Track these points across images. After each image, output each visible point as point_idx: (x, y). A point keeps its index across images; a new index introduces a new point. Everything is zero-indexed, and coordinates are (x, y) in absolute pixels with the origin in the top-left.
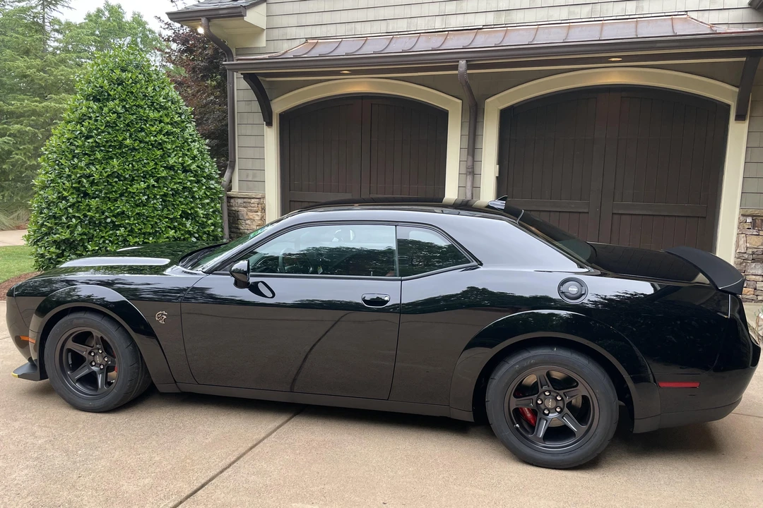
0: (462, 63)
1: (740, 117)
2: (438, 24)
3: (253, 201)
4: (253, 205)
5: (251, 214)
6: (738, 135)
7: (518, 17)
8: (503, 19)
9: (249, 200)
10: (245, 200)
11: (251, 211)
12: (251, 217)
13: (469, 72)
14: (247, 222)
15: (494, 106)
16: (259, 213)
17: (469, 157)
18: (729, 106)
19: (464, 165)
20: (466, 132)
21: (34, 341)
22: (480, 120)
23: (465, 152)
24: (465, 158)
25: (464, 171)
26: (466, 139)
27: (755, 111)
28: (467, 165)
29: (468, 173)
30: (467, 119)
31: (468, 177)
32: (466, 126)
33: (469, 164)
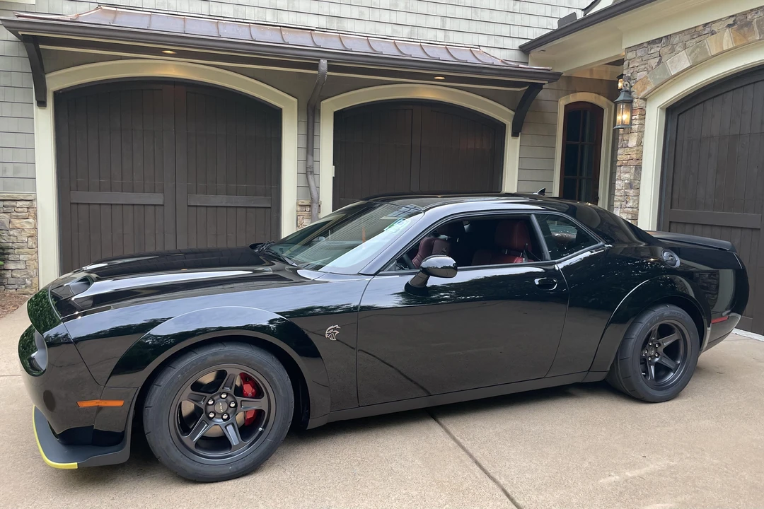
0: (324, 63)
1: (515, 134)
2: (269, 17)
3: (19, 204)
4: (20, 210)
5: (18, 221)
6: (513, 149)
7: (349, 26)
8: (335, 25)
9: (14, 203)
10: (7, 203)
11: (17, 218)
12: (18, 226)
14: (11, 233)
15: (329, 108)
16: (31, 220)
17: (310, 157)
18: (505, 125)
19: (302, 164)
20: (304, 132)
21: (120, 403)
22: (317, 120)
23: (304, 151)
24: (303, 158)
25: (303, 171)
26: (304, 139)
27: (525, 130)
28: (307, 165)
29: (309, 173)
30: (304, 118)
31: (310, 177)
32: (304, 125)
33: (310, 163)
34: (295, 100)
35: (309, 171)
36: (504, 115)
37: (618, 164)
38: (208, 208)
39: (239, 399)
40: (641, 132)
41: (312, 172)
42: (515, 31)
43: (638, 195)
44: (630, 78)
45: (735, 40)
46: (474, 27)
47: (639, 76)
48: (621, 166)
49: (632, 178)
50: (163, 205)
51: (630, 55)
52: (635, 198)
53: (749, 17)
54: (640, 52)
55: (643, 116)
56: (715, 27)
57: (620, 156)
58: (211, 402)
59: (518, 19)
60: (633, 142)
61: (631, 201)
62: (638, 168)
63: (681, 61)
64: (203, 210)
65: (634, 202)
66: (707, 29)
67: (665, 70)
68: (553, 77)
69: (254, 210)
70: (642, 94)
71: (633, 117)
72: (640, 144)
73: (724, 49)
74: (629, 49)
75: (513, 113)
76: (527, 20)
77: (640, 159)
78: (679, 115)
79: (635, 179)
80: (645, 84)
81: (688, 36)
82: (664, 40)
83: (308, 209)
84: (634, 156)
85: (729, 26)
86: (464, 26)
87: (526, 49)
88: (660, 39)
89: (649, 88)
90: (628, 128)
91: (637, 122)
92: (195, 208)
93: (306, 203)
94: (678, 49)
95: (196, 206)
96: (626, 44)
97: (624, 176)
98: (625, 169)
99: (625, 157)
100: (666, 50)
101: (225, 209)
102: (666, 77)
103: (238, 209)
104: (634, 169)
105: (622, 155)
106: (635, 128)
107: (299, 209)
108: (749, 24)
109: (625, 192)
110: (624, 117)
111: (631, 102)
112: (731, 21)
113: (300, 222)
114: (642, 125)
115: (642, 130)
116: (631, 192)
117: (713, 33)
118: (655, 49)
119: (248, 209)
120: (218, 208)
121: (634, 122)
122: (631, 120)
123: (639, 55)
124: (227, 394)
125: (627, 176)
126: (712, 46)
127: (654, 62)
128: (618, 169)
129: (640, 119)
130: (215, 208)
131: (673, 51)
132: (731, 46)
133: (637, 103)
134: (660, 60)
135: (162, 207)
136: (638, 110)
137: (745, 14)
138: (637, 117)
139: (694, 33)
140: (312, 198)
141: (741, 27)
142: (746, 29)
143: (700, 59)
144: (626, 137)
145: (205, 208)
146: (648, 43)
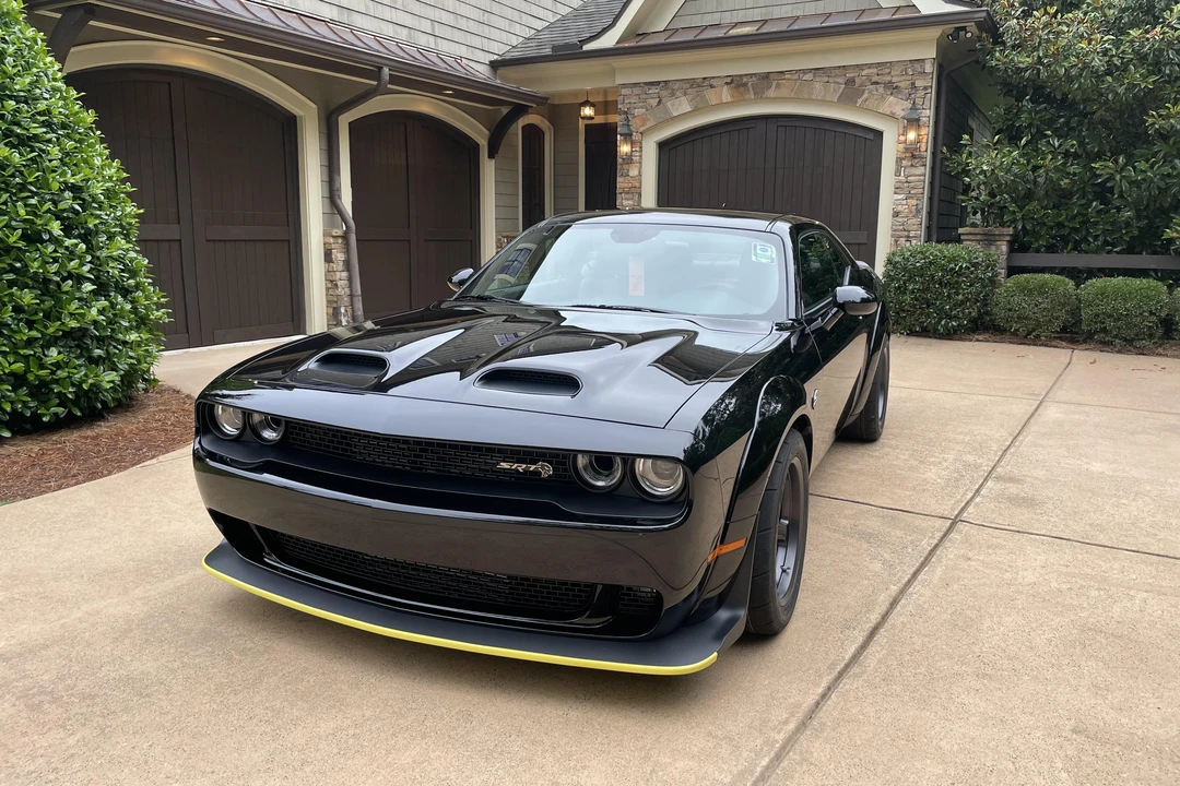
1: (491, 155)
6: (489, 171)
7: (358, 21)
13: (389, 86)
15: (344, 121)
18: (478, 145)
19: (325, 186)
20: (325, 145)
26: (325, 154)
28: (331, 186)
30: (325, 130)
32: (325, 138)
34: (314, 106)
36: (479, 134)
37: (618, 191)
40: (640, 163)
42: (487, 45)
44: (626, 113)
45: (733, 96)
46: (457, 36)
47: (636, 112)
48: (621, 193)
49: (636, 204)
51: (624, 91)
53: (745, 80)
54: (636, 91)
55: (641, 147)
56: (713, 82)
57: (620, 184)
59: (486, 31)
60: (634, 172)
62: (640, 195)
63: (682, 105)
66: (705, 83)
67: (667, 111)
68: (542, 101)
70: (642, 129)
72: (639, 174)
73: (724, 101)
74: (624, 86)
75: (487, 132)
76: (496, 34)
77: (640, 187)
78: (671, 149)
80: (644, 121)
81: (688, 85)
82: (662, 84)
83: (340, 240)
84: (637, 185)
85: (727, 83)
86: (448, 33)
87: (494, 65)
88: (659, 83)
89: (649, 125)
90: (629, 159)
91: (638, 154)
93: (340, 233)
94: (678, 94)
96: (619, 81)
97: (625, 202)
98: (627, 195)
99: (626, 185)
100: (664, 93)
102: (667, 117)
104: (636, 195)
105: (621, 182)
106: (636, 159)
108: (745, 85)
110: (624, 149)
111: (631, 135)
112: (729, 80)
114: (641, 156)
115: (641, 160)
117: (712, 86)
118: (654, 90)
121: (634, 153)
122: (631, 151)
123: (635, 92)
125: (631, 202)
126: (712, 96)
127: (654, 102)
128: (618, 196)
129: (639, 151)
131: (673, 94)
132: (729, 100)
133: (636, 137)
134: (660, 102)
136: (637, 143)
137: (741, 76)
138: (636, 149)
139: (693, 83)
140: (346, 226)
141: (738, 86)
142: (742, 89)
143: (700, 106)
144: (625, 167)
146: (646, 83)
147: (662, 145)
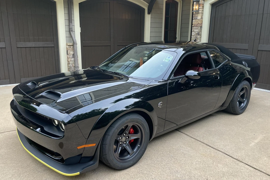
1: (149, 13)
6: (148, 19)
15: (77, 1)
17: (71, 24)
18: (144, 9)
19: (67, 27)
20: (67, 12)
21: (94, 145)
22: (72, 7)
23: (67, 21)
24: (67, 24)
25: (68, 30)
26: (67, 15)
27: (153, 11)
28: (69, 27)
29: (71, 31)
30: (67, 6)
31: (71, 33)
32: (66, 9)
33: (71, 27)
35: (70, 30)
36: (145, 6)
38: (27, 48)
39: (130, 135)
40: (202, 13)
41: (72, 31)
43: (201, 38)
48: (194, 26)
49: (199, 31)
50: (5, 48)
52: (200, 39)
55: (203, 7)
57: (194, 23)
58: (120, 138)
60: (199, 17)
61: (199, 40)
62: (201, 27)
64: (24, 49)
65: (200, 40)
69: (47, 48)
71: (200, 8)
72: (202, 18)
75: (148, 4)
77: (202, 24)
78: (216, 7)
79: (200, 32)
83: (72, 47)
84: (200, 23)
90: (197, 12)
91: (201, 9)
92: (20, 48)
93: (71, 44)
95: (21, 47)
97: (195, 30)
98: (196, 28)
99: (196, 23)
101: (34, 48)
103: (40, 48)
104: (200, 28)
106: (200, 12)
107: (68, 47)
109: (196, 37)
110: (196, 7)
111: (199, 1)
113: (69, 53)
114: (203, 10)
115: (203, 12)
116: (199, 36)
119: (44, 48)
120: (31, 48)
121: (200, 9)
122: (199, 8)
124: (126, 134)
125: (197, 30)
128: (193, 28)
129: (202, 8)
130: (29, 48)
133: (201, 2)
135: (5, 49)
136: (202, 5)
138: (201, 7)
140: (73, 42)
144: (196, 15)
145: (25, 48)
147: (213, 5)
